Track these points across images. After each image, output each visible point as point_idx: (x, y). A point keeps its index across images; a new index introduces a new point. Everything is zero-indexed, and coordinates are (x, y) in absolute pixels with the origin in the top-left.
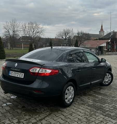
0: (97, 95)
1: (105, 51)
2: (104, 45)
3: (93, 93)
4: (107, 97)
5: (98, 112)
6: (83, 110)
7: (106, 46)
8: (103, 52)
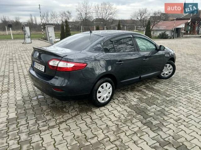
0: (147, 92)
1: (182, 33)
2: (183, 26)
3: (143, 88)
4: (159, 94)
5: (137, 116)
6: (119, 112)
7: (184, 27)
8: (181, 34)
